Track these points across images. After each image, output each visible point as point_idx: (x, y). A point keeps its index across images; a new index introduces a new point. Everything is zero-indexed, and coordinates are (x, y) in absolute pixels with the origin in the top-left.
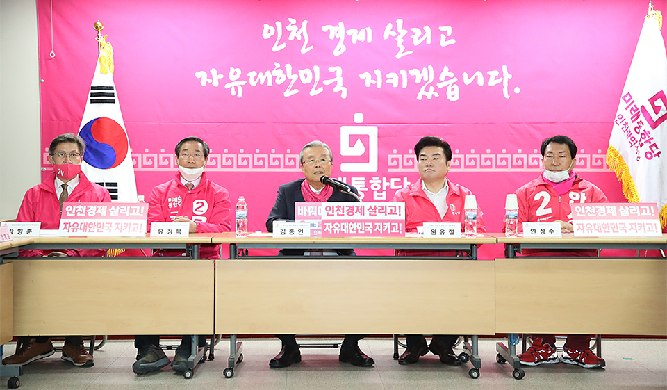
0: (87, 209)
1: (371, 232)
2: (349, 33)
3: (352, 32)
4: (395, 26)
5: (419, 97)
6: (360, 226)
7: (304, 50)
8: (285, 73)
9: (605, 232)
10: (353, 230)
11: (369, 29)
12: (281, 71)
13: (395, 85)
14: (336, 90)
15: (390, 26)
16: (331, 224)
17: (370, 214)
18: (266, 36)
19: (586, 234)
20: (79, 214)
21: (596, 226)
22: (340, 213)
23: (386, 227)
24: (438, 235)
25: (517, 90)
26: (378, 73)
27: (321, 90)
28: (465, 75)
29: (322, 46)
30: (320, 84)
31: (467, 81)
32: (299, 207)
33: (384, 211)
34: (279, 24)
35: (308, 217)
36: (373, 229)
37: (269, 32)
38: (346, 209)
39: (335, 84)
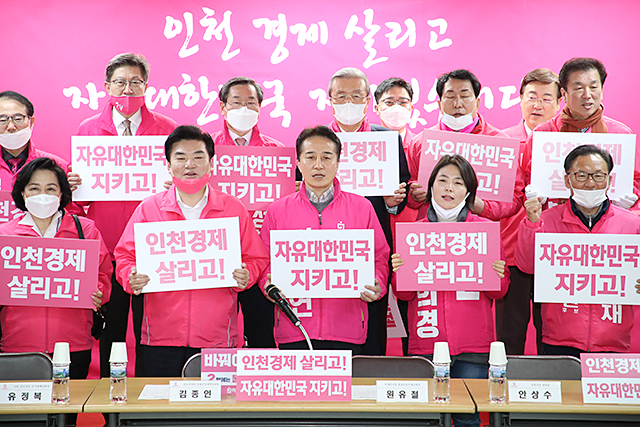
1: (304, 394)
2: (294, 29)
3: (298, 28)
4: (362, 19)
6: (290, 385)
7: (226, 56)
8: (198, 89)
9: (626, 396)
10: (280, 391)
11: (323, 24)
12: (192, 87)
14: (274, 114)
15: (354, 19)
16: (249, 382)
17: (304, 368)
18: (169, 34)
19: (601, 400)
21: (614, 387)
22: (263, 366)
23: (325, 387)
24: (397, 398)
32: (206, 355)
33: (323, 363)
34: (188, 17)
35: (219, 369)
36: (307, 390)
37: (174, 27)
38: (271, 360)
39: (273, 106)
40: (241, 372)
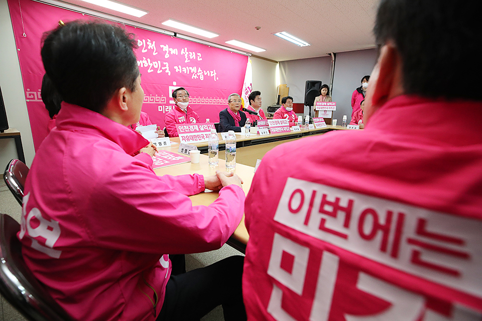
0: (189, 127)
1: (283, 131)
3: (171, 49)
4: (184, 50)
5: (193, 78)
7: (154, 54)
8: (148, 62)
10: (278, 131)
11: (176, 49)
12: (146, 61)
13: (185, 72)
14: (167, 71)
15: (183, 50)
16: (272, 128)
17: (281, 124)
20: (186, 131)
22: (274, 124)
23: (286, 129)
25: (218, 79)
26: (180, 67)
27: (161, 71)
28: (205, 71)
29: (161, 53)
30: (161, 69)
31: (206, 74)
33: (284, 122)
34: (144, 41)
38: (275, 122)
39: (166, 69)
40: (270, 126)
